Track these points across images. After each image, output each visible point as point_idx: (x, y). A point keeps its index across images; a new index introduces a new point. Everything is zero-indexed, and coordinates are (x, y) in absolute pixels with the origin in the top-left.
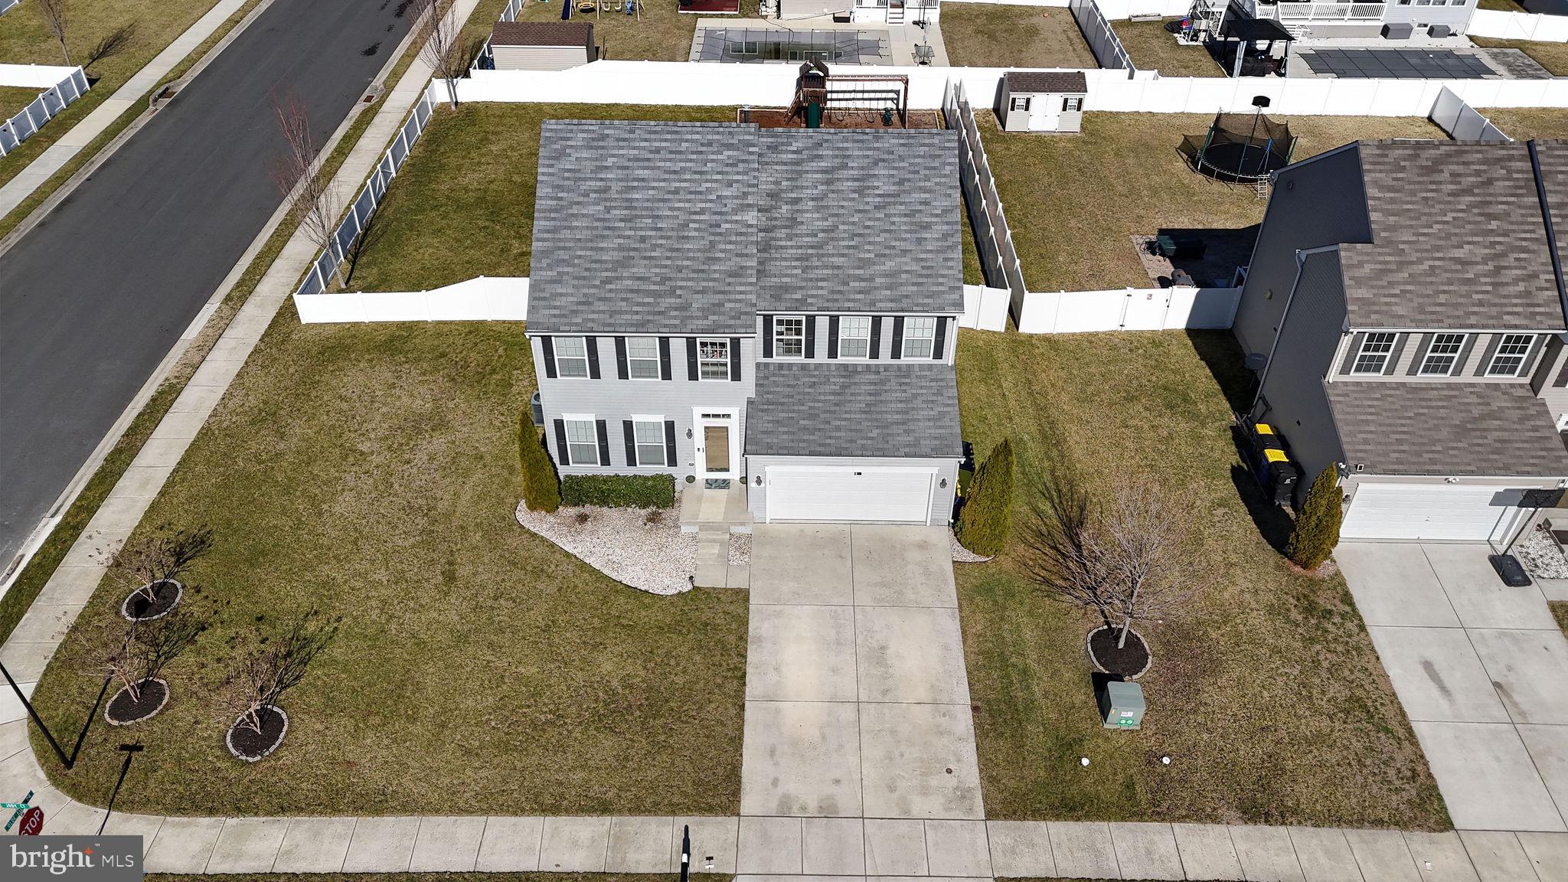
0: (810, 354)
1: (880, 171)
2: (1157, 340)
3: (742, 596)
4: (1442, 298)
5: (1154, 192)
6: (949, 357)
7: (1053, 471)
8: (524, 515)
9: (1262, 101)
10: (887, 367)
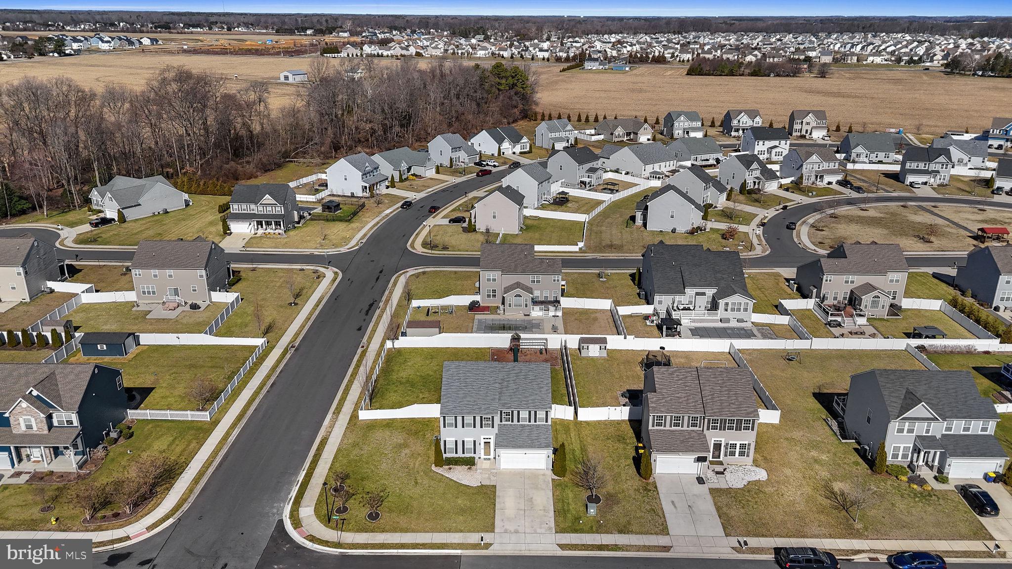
0: (512, 421)
1: (530, 373)
2: (619, 423)
3: (495, 487)
4: (673, 407)
5: (628, 377)
6: (550, 422)
7: (583, 458)
8: (434, 468)
9: (662, 348)
10: (533, 425)
